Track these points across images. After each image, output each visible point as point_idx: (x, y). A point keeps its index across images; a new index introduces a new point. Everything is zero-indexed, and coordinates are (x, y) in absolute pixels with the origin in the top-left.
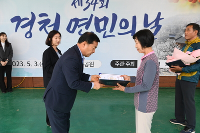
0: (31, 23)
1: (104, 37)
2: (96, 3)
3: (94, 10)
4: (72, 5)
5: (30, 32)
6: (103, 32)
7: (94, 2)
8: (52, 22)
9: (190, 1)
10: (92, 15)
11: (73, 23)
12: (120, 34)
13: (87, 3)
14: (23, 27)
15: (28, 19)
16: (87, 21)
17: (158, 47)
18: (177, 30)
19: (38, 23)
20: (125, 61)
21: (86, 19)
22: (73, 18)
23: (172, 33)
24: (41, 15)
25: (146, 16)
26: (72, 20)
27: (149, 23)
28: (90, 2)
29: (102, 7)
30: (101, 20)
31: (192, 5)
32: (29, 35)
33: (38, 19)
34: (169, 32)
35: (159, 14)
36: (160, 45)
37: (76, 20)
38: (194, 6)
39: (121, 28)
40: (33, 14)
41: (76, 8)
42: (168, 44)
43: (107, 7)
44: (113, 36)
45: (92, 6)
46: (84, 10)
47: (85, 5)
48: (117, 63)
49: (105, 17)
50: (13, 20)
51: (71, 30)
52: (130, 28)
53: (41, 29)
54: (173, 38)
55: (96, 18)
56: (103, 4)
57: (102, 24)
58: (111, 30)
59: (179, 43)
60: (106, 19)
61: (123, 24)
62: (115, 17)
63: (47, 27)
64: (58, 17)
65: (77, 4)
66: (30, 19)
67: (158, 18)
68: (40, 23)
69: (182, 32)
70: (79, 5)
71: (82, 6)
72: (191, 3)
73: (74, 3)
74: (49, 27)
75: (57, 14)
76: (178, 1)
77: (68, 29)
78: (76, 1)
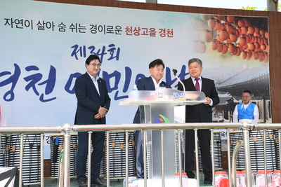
0: (14, 80)
1: (116, 98)
2: (103, 54)
4: (72, 55)
5: (11, 92)
6: (114, 92)
7: (100, 53)
8: (45, 77)
9: (220, 51)
11: (74, 80)
13: (91, 52)
15: (10, 73)
19: (24, 79)
22: (73, 73)
24: (28, 69)
25: (168, 71)
26: (72, 76)
27: (172, 80)
28: (96, 51)
29: (111, 58)
30: (111, 75)
31: (222, 56)
32: (10, 96)
33: (24, 74)
35: (184, 67)
38: (225, 57)
40: (17, 67)
41: (77, 59)
43: (117, 59)
49: (116, 71)
51: (71, 89)
53: (27, 88)
55: (105, 73)
56: (112, 55)
57: (112, 81)
58: (125, 89)
60: (117, 75)
62: (128, 71)
63: (36, 85)
64: (53, 71)
65: (78, 54)
66: (13, 74)
67: (183, 73)
68: (27, 79)
70: (81, 56)
71: (85, 56)
72: (221, 53)
73: (74, 53)
74: (39, 85)
75: (51, 66)
76: (204, 52)
77: (67, 88)
78: (77, 51)
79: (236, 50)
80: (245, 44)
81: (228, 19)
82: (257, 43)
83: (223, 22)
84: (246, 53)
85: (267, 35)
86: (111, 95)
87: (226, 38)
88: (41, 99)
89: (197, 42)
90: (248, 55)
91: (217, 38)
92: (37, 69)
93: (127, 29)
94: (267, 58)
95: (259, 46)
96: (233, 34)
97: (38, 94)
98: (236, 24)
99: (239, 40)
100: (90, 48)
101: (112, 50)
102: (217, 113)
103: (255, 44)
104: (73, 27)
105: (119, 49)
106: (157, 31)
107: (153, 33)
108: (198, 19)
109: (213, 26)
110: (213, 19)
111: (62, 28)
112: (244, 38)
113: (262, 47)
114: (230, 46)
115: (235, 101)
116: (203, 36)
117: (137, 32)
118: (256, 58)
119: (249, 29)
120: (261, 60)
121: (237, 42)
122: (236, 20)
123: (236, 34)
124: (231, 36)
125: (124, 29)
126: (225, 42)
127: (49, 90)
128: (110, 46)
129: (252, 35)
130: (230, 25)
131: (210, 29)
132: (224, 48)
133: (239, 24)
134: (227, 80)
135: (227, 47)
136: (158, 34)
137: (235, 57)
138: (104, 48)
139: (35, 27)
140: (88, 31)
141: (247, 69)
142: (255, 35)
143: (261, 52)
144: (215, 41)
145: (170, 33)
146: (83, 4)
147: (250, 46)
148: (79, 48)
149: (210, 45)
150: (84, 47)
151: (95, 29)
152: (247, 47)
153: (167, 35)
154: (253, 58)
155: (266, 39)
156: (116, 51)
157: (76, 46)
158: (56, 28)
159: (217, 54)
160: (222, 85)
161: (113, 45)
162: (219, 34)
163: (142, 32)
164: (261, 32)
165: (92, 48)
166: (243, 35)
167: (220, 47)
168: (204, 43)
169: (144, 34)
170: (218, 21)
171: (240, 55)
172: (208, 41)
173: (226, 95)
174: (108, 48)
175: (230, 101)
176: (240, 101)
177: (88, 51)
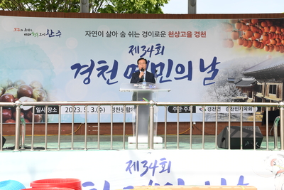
0: (90, 70)
1: (161, 82)
2: (152, 51)
3: (150, 57)
4: (129, 53)
5: (88, 78)
6: (160, 77)
7: (150, 50)
8: (111, 68)
9: (245, 46)
12: (176, 79)
13: (143, 50)
14: (82, 73)
15: (87, 66)
17: (217, 91)
18: (236, 73)
20: (183, 106)
22: (130, 65)
23: (230, 77)
24: (100, 63)
25: (202, 61)
26: (129, 67)
27: (205, 68)
28: (146, 49)
29: (158, 53)
30: (158, 66)
31: (247, 49)
32: (87, 81)
33: (97, 66)
34: (227, 76)
35: (215, 59)
36: (219, 89)
37: (133, 66)
38: (250, 50)
39: (178, 72)
40: (92, 62)
41: (133, 55)
42: (227, 87)
43: (162, 54)
44: (170, 81)
45: (148, 54)
47: (142, 52)
48: (174, 108)
49: (161, 63)
50: (73, 68)
51: (128, 75)
52: (186, 73)
53: (99, 76)
54: (233, 82)
55: (153, 64)
56: (158, 51)
57: (158, 69)
58: (168, 75)
59: (239, 87)
60: (162, 65)
61: (179, 69)
62: (171, 62)
63: (105, 73)
64: (116, 63)
65: (134, 52)
66: (89, 66)
67: (215, 62)
68: (98, 69)
69: (241, 76)
70: (136, 53)
71: (138, 53)
73: (131, 51)
75: (115, 60)
76: (232, 47)
77: (125, 75)
78: (133, 49)
79: (259, 45)
80: (268, 40)
81: (252, 22)
82: (278, 39)
83: (248, 24)
84: (268, 46)
86: (157, 80)
87: (251, 35)
88: (108, 83)
89: (226, 39)
90: (270, 48)
91: (243, 36)
92: (105, 62)
93: (170, 33)
95: (280, 41)
96: (257, 32)
97: (105, 79)
98: (260, 25)
99: (262, 37)
100: (142, 47)
101: (158, 48)
102: (242, 93)
103: (276, 39)
104: (130, 34)
105: (163, 47)
106: (193, 33)
107: (189, 35)
108: (226, 23)
109: (239, 28)
110: (239, 22)
111: (123, 35)
112: (267, 35)
114: (254, 42)
115: (259, 84)
116: (231, 35)
117: (177, 35)
118: (278, 51)
119: (271, 28)
120: (282, 52)
121: (261, 39)
122: (260, 22)
123: (260, 34)
124: (255, 34)
125: (167, 33)
126: (250, 39)
127: (113, 76)
128: (157, 45)
129: (274, 33)
130: (254, 26)
131: (237, 30)
132: (249, 43)
133: (262, 25)
134: (252, 67)
135: (252, 43)
136: (193, 36)
137: (259, 50)
138: (153, 47)
139: (105, 35)
140: (141, 36)
141: (270, 59)
142: (277, 32)
143: (282, 45)
144: (241, 38)
145: (204, 34)
146: (138, 18)
147: (272, 41)
149: (237, 42)
150: (138, 46)
151: (146, 34)
152: (269, 42)
153: (201, 36)
154: (275, 50)
156: (161, 49)
157: (132, 47)
158: (119, 35)
159: (244, 48)
160: (248, 71)
161: (159, 45)
162: (245, 33)
163: (181, 34)
164: (282, 30)
165: (144, 47)
166: (266, 33)
167: (246, 43)
168: (232, 40)
169: (183, 36)
170: (244, 24)
171: (263, 48)
172: (235, 38)
173: (252, 79)
174: (155, 47)
175: (254, 83)
176: (263, 84)
177: (141, 49)
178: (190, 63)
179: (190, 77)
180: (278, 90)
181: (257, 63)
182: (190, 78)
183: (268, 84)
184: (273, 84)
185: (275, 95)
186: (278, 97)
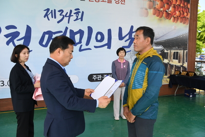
1: (80, 50)
2: (70, 16)
3: (69, 23)
4: (45, 17)
6: (79, 45)
7: (68, 15)
8: (22, 34)
9: (158, 16)
10: (67, 28)
11: (47, 36)
12: (95, 47)
13: (60, 15)
16: (61, 34)
17: (133, 58)
19: (5, 36)
20: (102, 75)
21: (61, 32)
22: (46, 31)
25: (120, 29)
26: (45, 33)
27: (123, 36)
28: (64, 14)
29: (77, 19)
30: (77, 33)
31: (159, 19)
33: (5, 32)
35: (132, 27)
37: (50, 33)
38: (161, 20)
39: (97, 41)
41: (49, 20)
43: (82, 20)
44: (90, 49)
45: (66, 19)
46: (58, 22)
47: (59, 17)
48: (94, 77)
49: (80, 30)
51: (44, 43)
52: (106, 41)
53: (8, 43)
55: (71, 31)
56: (77, 17)
57: (77, 37)
58: (87, 44)
60: (81, 32)
61: (99, 37)
62: (90, 30)
63: (15, 41)
64: (29, 29)
65: (50, 16)
67: (132, 32)
68: (7, 36)
70: (52, 17)
71: (55, 18)
72: (158, 17)
73: (46, 15)
74: (17, 40)
75: (27, 26)
76: (147, 16)
77: (41, 42)
78: (48, 13)
79: (168, 16)
80: (175, 11)
82: (182, 11)
84: (175, 18)
85: (189, 6)
87: (162, 6)
89: (142, 8)
90: (176, 19)
91: (156, 6)
92: (15, 28)
94: (188, 22)
95: (184, 13)
96: (168, 4)
99: (171, 9)
100: (59, 11)
101: (77, 13)
103: (181, 12)
105: (83, 12)
107: (109, 1)
112: (174, 7)
113: (185, 14)
114: (165, 13)
115: (166, 51)
116: (146, 4)
118: (181, 22)
119: (178, 1)
120: (184, 23)
121: (170, 10)
123: (169, 4)
124: (166, 5)
126: (162, 9)
128: (76, 10)
129: (180, 5)
132: (161, 14)
134: (161, 37)
135: (163, 13)
137: (167, 20)
138: (71, 11)
141: (175, 29)
142: (182, 5)
143: (184, 17)
144: (155, 8)
145: (123, 1)
147: (177, 13)
148: (50, 11)
149: (151, 11)
150: (55, 10)
152: (176, 13)
153: (120, 3)
154: (179, 21)
155: (188, 9)
156: (80, 14)
157: (48, 10)
159: (156, 18)
160: (158, 40)
161: (78, 9)
162: (158, 4)
164: (185, 4)
165: (61, 11)
166: (174, 5)
167: (158, 13)
168: (147, 9)
169: (103, 1)
171: (170, 19)
172: (150, 8)
173: (160, 47)
174: (74, 11)
175: (162, 51)
176: (169, 51)
177: (58, 14)
178: (109, 31)
179: (109, 45)
180: (180, 56)
181: (165, 33)
182: (109, 47)
183: (173, 51)
184: (176, 51)
185: (177, 61)
186: (179, 62)
